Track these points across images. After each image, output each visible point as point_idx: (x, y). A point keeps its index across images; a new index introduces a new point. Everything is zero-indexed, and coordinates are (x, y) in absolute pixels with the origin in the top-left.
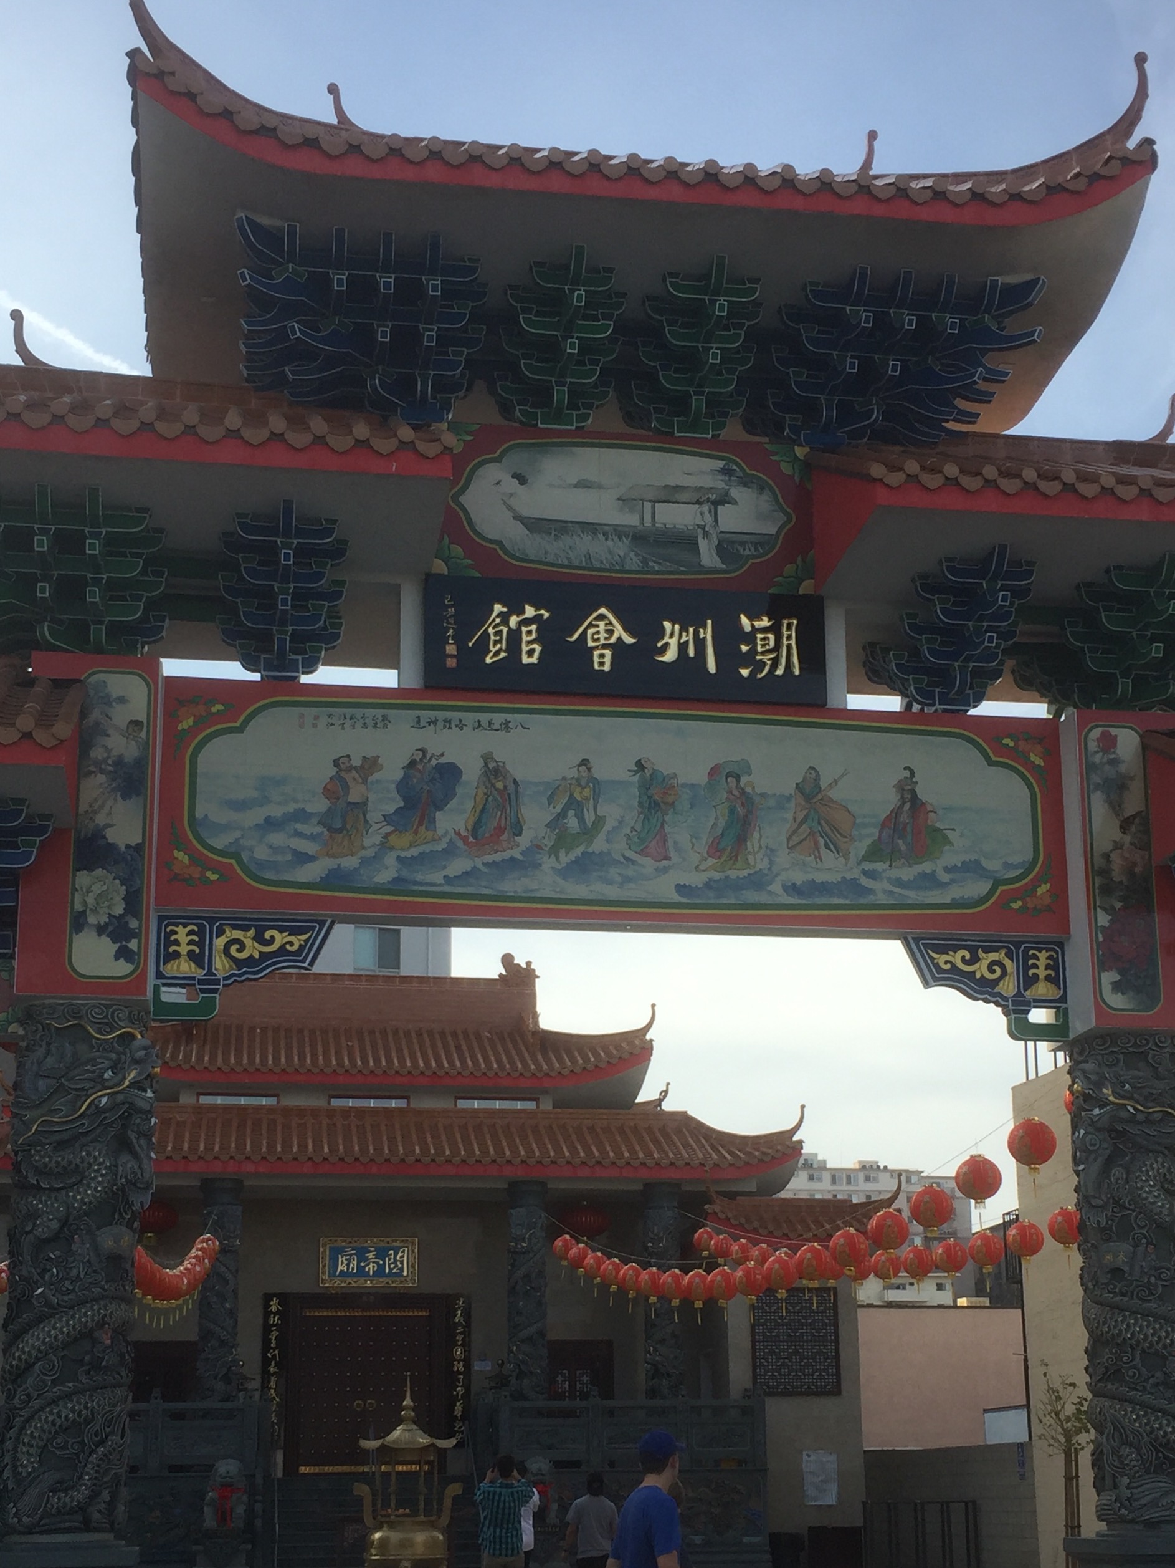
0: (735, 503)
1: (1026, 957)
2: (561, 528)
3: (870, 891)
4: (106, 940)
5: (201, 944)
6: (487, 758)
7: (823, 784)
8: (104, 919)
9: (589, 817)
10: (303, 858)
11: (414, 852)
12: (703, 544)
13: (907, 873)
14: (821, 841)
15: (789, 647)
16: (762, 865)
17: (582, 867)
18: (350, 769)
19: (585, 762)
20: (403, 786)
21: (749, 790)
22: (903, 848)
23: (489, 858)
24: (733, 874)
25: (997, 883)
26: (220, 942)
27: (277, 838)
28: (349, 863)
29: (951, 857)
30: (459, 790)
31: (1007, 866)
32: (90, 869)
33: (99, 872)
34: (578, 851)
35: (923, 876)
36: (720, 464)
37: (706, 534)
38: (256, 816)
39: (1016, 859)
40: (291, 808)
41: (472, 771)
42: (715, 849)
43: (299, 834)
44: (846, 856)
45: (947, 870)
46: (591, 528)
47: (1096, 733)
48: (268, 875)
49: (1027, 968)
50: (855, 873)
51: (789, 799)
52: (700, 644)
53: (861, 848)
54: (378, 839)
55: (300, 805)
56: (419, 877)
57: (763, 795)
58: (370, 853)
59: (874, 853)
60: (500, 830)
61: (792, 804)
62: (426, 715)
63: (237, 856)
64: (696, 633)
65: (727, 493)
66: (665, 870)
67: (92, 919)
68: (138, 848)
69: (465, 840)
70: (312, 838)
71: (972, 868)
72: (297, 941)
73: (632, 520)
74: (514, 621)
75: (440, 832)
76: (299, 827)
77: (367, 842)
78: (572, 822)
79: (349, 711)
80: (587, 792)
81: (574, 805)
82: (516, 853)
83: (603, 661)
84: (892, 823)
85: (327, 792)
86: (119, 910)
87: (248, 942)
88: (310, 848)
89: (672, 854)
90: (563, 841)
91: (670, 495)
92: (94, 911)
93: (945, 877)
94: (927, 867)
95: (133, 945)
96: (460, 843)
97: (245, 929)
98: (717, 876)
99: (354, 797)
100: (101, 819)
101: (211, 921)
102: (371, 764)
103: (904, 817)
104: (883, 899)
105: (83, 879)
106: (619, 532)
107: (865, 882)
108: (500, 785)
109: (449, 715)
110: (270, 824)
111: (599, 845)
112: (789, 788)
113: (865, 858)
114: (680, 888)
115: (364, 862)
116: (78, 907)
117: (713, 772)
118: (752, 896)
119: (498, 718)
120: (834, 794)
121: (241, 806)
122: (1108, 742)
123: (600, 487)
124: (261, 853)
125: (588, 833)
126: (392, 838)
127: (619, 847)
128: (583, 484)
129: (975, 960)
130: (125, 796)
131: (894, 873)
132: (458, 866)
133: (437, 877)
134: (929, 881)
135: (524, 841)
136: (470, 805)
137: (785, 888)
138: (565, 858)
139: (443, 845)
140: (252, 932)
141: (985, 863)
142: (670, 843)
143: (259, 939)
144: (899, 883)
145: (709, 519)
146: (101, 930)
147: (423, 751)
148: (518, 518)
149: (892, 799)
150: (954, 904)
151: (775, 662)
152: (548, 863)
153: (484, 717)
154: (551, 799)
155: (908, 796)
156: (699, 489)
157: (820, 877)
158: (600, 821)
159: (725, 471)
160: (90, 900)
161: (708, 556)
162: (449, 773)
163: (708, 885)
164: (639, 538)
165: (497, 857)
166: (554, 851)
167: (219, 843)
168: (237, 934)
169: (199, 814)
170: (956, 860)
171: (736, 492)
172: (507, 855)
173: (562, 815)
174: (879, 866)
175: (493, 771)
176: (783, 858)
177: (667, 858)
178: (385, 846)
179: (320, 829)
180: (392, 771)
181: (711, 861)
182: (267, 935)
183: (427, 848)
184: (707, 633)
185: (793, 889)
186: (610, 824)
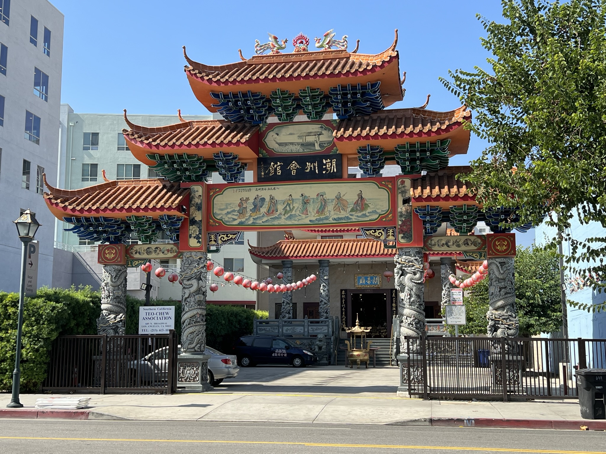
0: (323, 134)
1: (387, 231)
2: (286, 144)
3: (351, 219)
4: (195, 239)
5: (216, 238)
6: (271, 196)
7: (341, 196)
8: (195, 235)
9: (291, 207)
10: (235, 220)
11: (256, 217)
12: (316, 144)
13: (360, 214)
14: (341, 209)
15: (334, 166)
16: (328, 215)
18: (244, 200)
19: (291, 195)
20: (254, 203)
21: (325, 198)
22: (359, 209)
23: (271, 217)
24: (321, 217)
25: (380, 215)
26: (220, 238)
27: (230, 216)
28: (243, 220)
29: (369, 210)
30: (265, 203)
31: (382, 211)
32: (192, 225)
33: (194, 226)
34: (289, 214)
35: (363, 214)
36: (320, 126)
37: (317, 142)
38: (225, 212)
39: (385, 209)
40: (232, 209)
41: (268, 199)
42: (318, 212)
43: (233, 215)
44: (346, 212)
45: (368, 213)
46: (292, 144)
47: (400, 180)
48: (228, 224)
49: (387, 233)
50: (348, 215)
51: (334, 200)
52: (314, 167)
53: (349, 209)
54: (249, 215)
55: (233, 209)
56: (257, 222)
57: (328, 199)
58: (247, 218)
59: (352, 210)
60: (273, 211)
61: (334, 201)
62: (258, 188)
63: (222, 220)
64: (314, 165)
65: (321, 132)
66: (307, 217)
67: (193, 235)
68: (201, 221)
69: (266, 213)
70: (236, 215)
71: (375, 212)
72: (234, 236)
73: (301, 141)
74: (275, 166)
75: (261, 212)
76: (234, 213)
77: (247, 215)
78: (288, 208)
79: (243, 188)
80: (291, 201)
81: (289, 205)
82: (276, 216)
83: (294, 173)
84: (356, 203)
85: (239, 206)
86: (198, 233)
87: (225, 237)
88: (236, 217)
89: (309, 213)
90: (286, 212)
91: (309, 134)
92: (193, 234)
93: (368, 214)
94: (364, 212)
95: (200, 240)
96: (265, 214)
97: (224, 234)
98: (318, 218)
99: (244, 206)
100: (194, 216)
101: (218, 233)
102: (248, 199)
103: (359, 202)
104: (354, 220)
105: (191, 227)
106: (298, 144)
107: (350, 217)
108: (273, 201)
109: (263, 187)
110: (228, 213)
111: (293, 213)
112: (334, 197)
113: (350, 212)
114: (310, 221)
115: (246, 219)
116: (190, 233)
117: (318, 195)
118: (325, 222)
119: (273, 187)
120: (344, 198)
121: (222, 210)
122: (403, 182)
123: (294, 134)
124: (227, 219)
125: (291, 210)
126: (252, 214)
127: (298, 212)
128: (291, 134)
129: (375, 232)
130: (198, 211)
131: (356, 214)
132: (265, 219)
133: (261, 222)
134: (365, 215)
135: (278, 213)
136: (267, 206)
137: (333, 219)
138: (287, 216)
139: (262, 215)
140: (226, 235)
141: (377, 211)
142: (308, 211)
143: (227, 236)
144: (358, 216)
145: (317, 139)
146: (194, 237)
147: (258, 195)
148: (277, 143)
149: (357, 198)
150: (370, 220)
151: (331, 169)
152: (283, 217)
153: (270, 187)
154: (283, 204)
155: (360, 197)
156: (315, 132)
157: (340, 216)
158: (294, 207)
160: (192, 232)
161: (317, 147)
162: (263, 200)
163: (316, 220)
164: (302, 145)
165: (273, 217)
166: (284, 215)
167: (218, 217)
168: (223, 236)
169: (214, 212)
170: (371, 211)
171: (323, 132)
172: (274, 216)
173: (286, 207)
174: (353, 213)
175: (272, 198)
176: (332, 213)
177: (307, 214)
178: (250, 216)
179: (238, 213)
180: (252, 200)
181: (317, 214)
182: (228, 236)
183: (258, 216)
184: (316, 165)
185: (335, 219)
186: (296, 208)
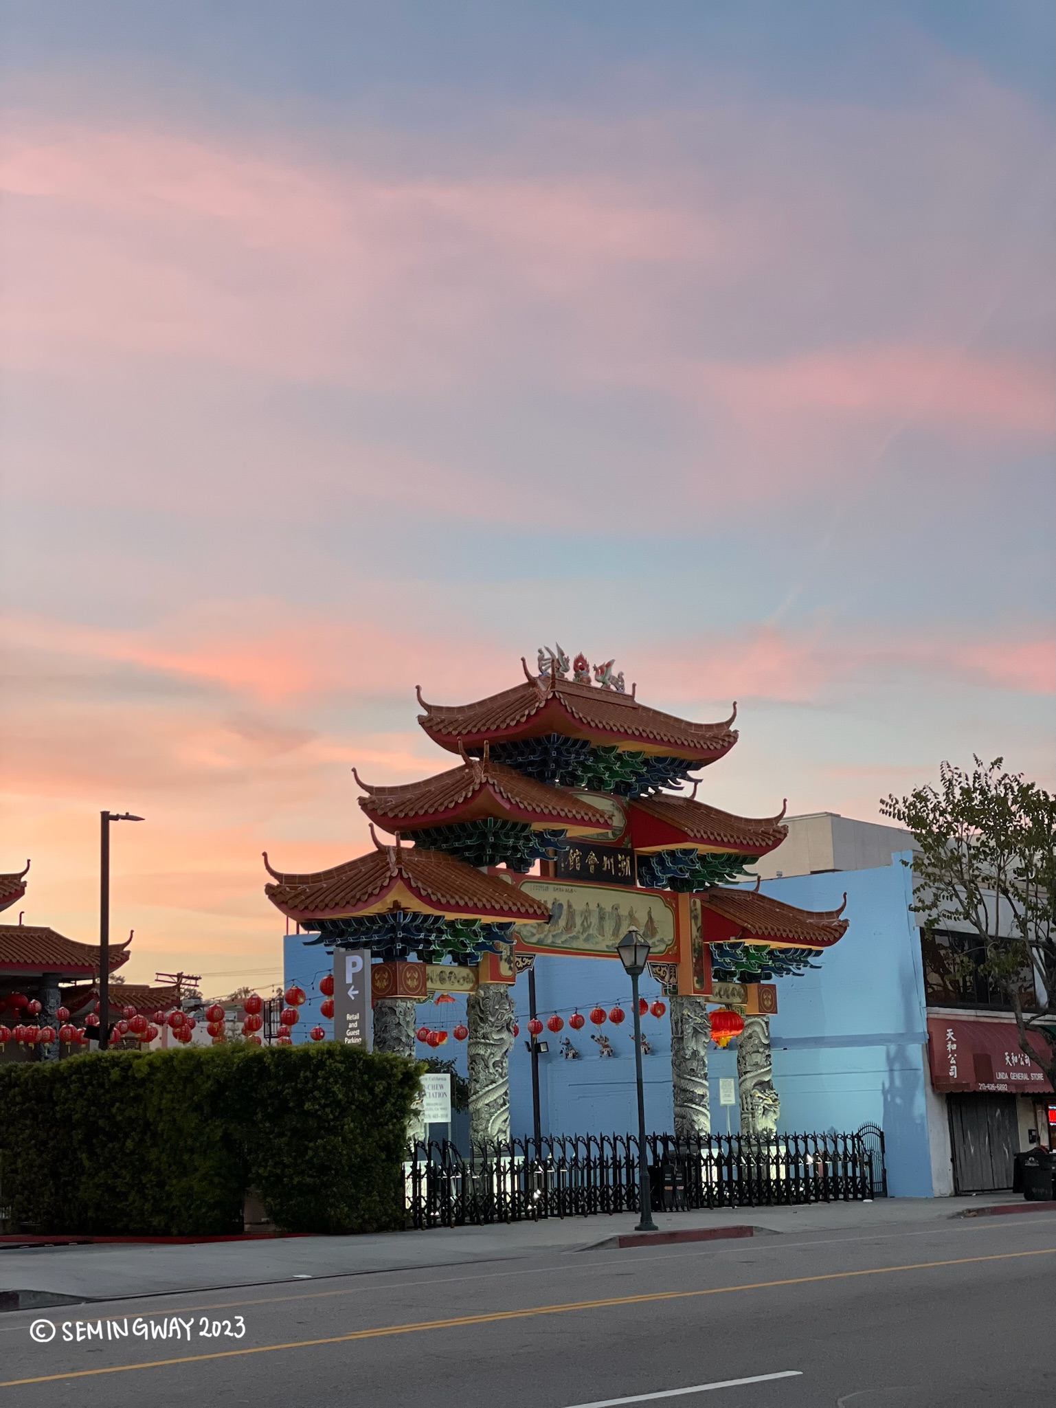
0: (615, 816)
1: (671, 970)
6: (568, 901)
7: (634, 912)
8: (506, 957)
9: (589, 922)
10: (533, 935)
11: (555, 933)
13: (650, 943)
15: (628, 866)
17: (587, 940)
19: (587, 904)
21: (619, 914)
22: (649, 934)
23: (570, 935)
24: (617, 942)
25: (667, 945)
27: (528, 928)
28: (542, 936)
29: (658, 937)
30: (563, 913)
31: (669, 940)
34: (587, 933)
36: (612, 802)
39: (670, 938)
41: (565, 906)
42: (613, 935)
43: (532, 927)
45: (658, 941)
47: (692, 900)
48: (526, 940)
49: (671, 973)
51: (627, 917)
52: (611, 864)
54: (547, 928)
56: (556, 941)
57: (622, 916)
58: (546, 933)
60: (571, 926)
61: (628, 919)
63: (520, 934)
64: (610, 861)
66: (603, 940)
67: (503, 957)
69: (564, 929)
70: (534, 928)
71: (662, 940)
72: (530, 961)
74: (575, 856)
75: (559, 926)
77: (545, 929)
78: (585, 924)
79: (541, 885)
80: (588, 914)
81: (586, 918)
82: (575, 934)
83: (592, 869)
84: (647, 926)
86: (508, 954)
87: (520, 962)
88: (535, 931)
89: (605, 934)
90: (584, 930)
92: (504, 954)
93: (657, 944)
94: (653, 940)
95: (512, 965)
97: (519, 957)
98: (614, 942)
103: (649, 924)
108: (571, 911)
109: (561, 887)
111: (590, 931)
112: (627, 914)
114: (607, 946)
115: (545, 936)
117: (613, 907)
119: (571, 888)
120: (636, 916)
122: (695, 902)
124: (525, 933)
125: (589, 927)
126: (550, 928)
127: (594, 932)
129: (661, 970)
132: (564, 938)
133: (559, 941)
134: (654, 945)
135: (576, 930)
136: (565, 918)
138: (585, 936)
139: (560, 931)
140: (521, 959)
141: (665, 939)
142: (605, 931)
143: (522, 961)
146: (505, 960)
147: (556, 899)
149: (647, 918)
150: (659, 953)
151: (625, 871)
152: (581, 937)
153: (568, 888)
154: (581, 916)
155: (650, 917)
158: (591, 923)
159: (613, 805)
160: (503, 950)
161: (610, 834)
162: (561, 907)
163: (612, 945)
166: (582, 933)
168: (518, 959)
171: (615, 812)
173: (583, 922)
175: (570, 906)
177: (604, 936)
178: (548, 931)
181: (612, 937)
182: (524, 960)
183: (557, 931)
184: (612, 860)
186: (593, 924)
